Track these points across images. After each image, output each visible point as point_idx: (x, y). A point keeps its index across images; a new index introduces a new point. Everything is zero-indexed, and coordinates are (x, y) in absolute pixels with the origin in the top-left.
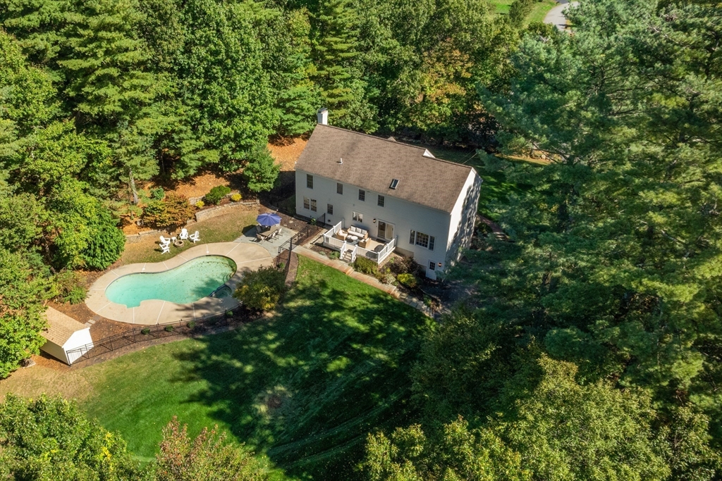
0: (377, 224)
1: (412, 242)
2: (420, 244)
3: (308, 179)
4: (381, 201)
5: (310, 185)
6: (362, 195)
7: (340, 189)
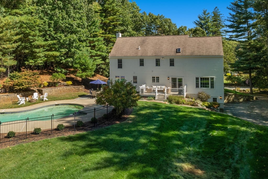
0: (171, 80)
1: (197, 86)
2: (204, 87)
3: (118, 62)
4: (172, 63)
5: (120, 66)
6: (158, 63)
7: (142, 63)
